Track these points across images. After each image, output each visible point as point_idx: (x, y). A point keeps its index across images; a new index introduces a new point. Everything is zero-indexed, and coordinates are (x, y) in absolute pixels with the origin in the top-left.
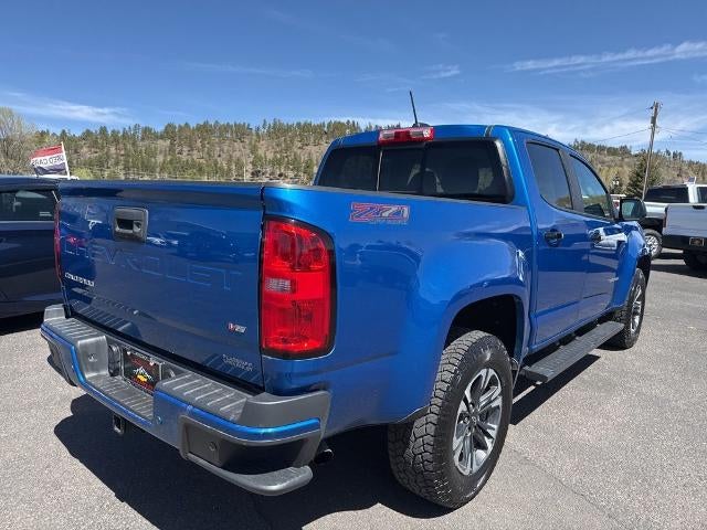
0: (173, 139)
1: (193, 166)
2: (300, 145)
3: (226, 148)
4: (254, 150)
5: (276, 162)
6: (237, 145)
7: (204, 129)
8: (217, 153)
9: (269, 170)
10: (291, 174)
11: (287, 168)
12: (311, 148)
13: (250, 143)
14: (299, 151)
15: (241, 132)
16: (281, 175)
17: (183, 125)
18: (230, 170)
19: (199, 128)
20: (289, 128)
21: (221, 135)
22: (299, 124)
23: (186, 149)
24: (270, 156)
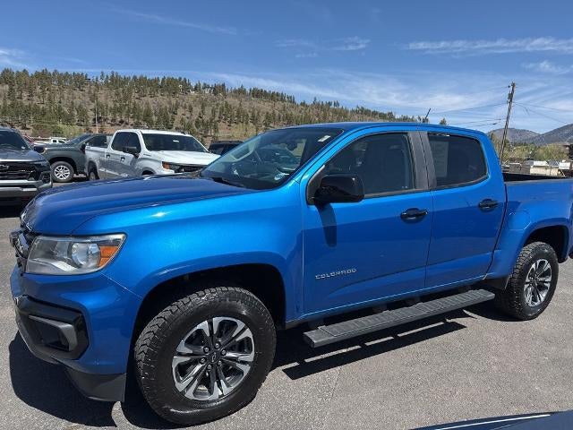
0: (11, 84)
1: (36, 110)
2: (137, 95)
3: (66, 95)
4: (94, 98)
5: (116, 110)
6: (77, 93)
7: (43, 77)
8: (57, 100)
9: (110, 116)
10: (131, 121)
11: (128, 116)
12: (148, 99)
13: (90, 92)
14: (137, 101)
15: (80, 81)
16: (122, 122)
17: (21, 71)
18: (72, 115)
19: (37, 75)
20: (126, 80)
21: (60, 83)
22: (135, 78)
23: (25, 95)
24: (111, 105)
